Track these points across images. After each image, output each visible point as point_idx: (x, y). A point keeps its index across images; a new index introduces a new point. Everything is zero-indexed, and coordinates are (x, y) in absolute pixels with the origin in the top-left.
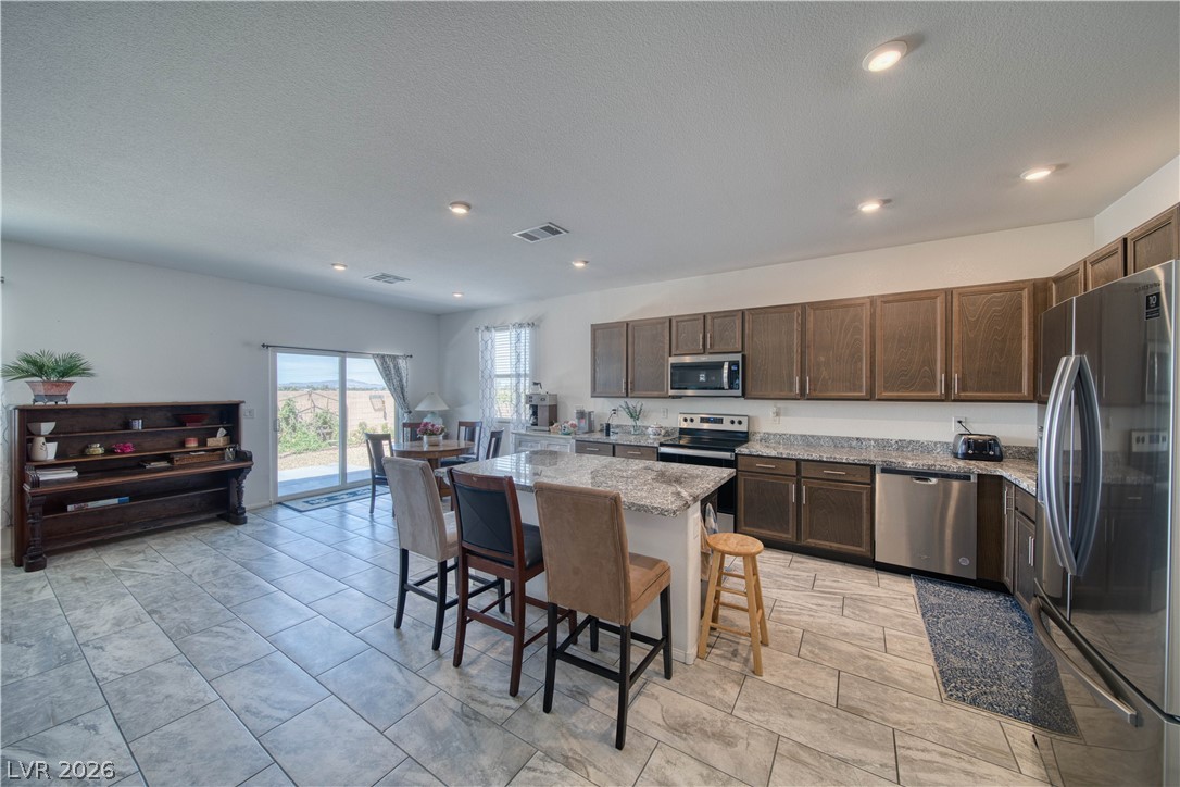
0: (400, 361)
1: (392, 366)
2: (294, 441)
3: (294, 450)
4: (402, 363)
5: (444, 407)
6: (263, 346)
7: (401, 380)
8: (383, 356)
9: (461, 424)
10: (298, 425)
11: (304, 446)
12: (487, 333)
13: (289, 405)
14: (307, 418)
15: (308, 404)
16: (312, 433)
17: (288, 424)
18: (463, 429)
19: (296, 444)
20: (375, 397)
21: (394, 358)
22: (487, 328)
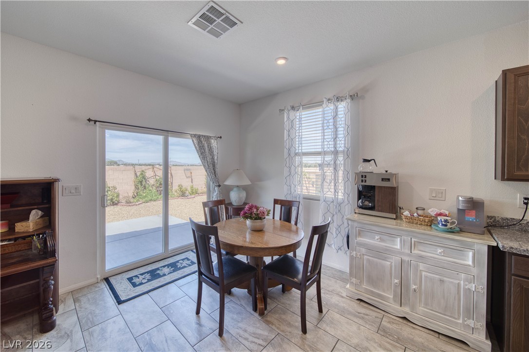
0: (212, 141)
1: (206, 145)
2: (144, 195)
3: (144, 200)
4: (214, 143)
5: (247, 182)
6: (89, 120)
7: (213, 158)
8: (199, 137)
9: (276, 202)
10: (147, 186)
11: (150, 198)
12: (292, 113)
13: (142, 174)
14: (152, 181)
15: (152, 174)
16: (154, 190)
17: (141, 185)
18: (278, 207)
19: (146, 197)
20: (187, 170)
21: (208, 138)
22: (293, 108)
